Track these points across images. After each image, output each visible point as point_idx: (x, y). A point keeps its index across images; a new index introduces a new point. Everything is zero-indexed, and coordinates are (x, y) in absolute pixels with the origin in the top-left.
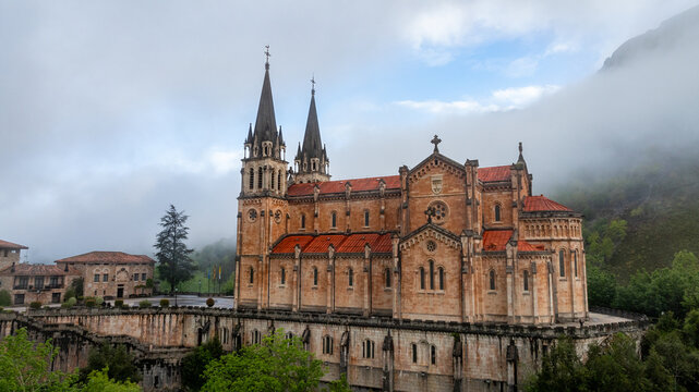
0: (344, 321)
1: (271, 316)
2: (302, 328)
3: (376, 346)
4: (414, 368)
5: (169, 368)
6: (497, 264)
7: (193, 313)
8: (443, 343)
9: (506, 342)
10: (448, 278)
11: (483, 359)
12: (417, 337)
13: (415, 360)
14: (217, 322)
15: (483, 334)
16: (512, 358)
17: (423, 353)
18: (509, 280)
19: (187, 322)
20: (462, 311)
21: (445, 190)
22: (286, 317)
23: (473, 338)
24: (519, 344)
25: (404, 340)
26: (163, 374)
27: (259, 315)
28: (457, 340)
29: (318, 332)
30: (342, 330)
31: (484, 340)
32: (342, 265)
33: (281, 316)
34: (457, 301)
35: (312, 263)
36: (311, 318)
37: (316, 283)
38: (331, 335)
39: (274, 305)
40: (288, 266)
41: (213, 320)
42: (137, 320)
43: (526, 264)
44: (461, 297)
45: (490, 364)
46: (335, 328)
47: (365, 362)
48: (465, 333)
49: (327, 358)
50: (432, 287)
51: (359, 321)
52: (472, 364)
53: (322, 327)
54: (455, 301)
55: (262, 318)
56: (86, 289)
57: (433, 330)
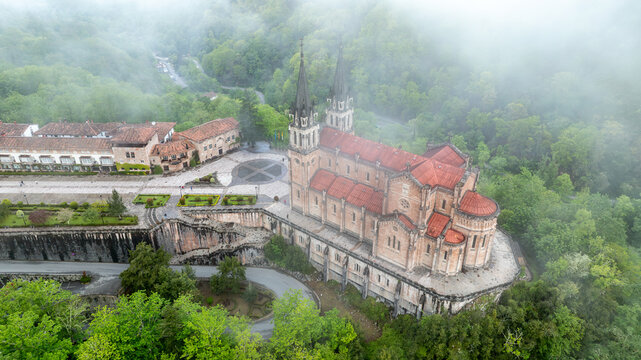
0: (346, 251)
1: (308, 233)
2: (324, 247)
3: (361, 268)
4: (378, 284)
5: (258, 250)
6: (432, 244)
7: (267, 214)
8: (393, 281)
9: (422, 293)
10: (402, 247)
11: (410, 294)
12: (381, 273)
13: (379, 281)
14: (281, 223)
15: (412, 285)
16: (423, 301)
17: (383, 280)
18: (435, 255)
19: (264, 217)
20: (407, 263)
21: (410, 195)
22: (316, 237)
23: (407, 285)
24: (427, 296)
25: (374, 272)
26: (255, 252)
27: (303, 230)
28: (399, 283)
29: (333, 250)
30: (344, 255)
31: (412, 288)
32: (350, 210)
33: (313, 236)
34: (405, 259)
35: (333, 202)
36: (329, 243)
37: (335, 212)
38: (339, 255)
41: (278, 222)
42: (237, 215)
43: (447, 248)
44: (407, 257)
45: (413, 298)
46: (341, 252)
47: (355, 272)
48: (404, 281)
49: (337, 262)
50: (394, 246)
51: (352, 254)
52: (405, 294)
53: (335, 249)
55: (304, 232)
56: (200, 156)
57: (389, 274)
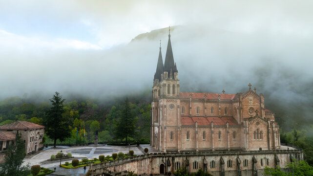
0: (236, 153)
1: (203, 154)
2: (218, 158)
3: (249, 162)
4: (262, 168)
7: (158, 157)
8: (271, 158)
9: (289, 155)
10: (264, 135)
11: (283, 161)
12: (263, 156)
13: (262, 165)
14: (173, 159)
15: (283, 153)
17: (264, 162)
19: (153, 162)
20: (269, 146)
21: (253, 103)
22: (211, 154)
23: (280, 155)
24: (292, 155)
25: (258, 158)
27: (197, 154)
28: (275, 156)
29: (226, 159)
30: (235, 157)
31: (283, 155)
32: (217, 130)
33: (209, 154)
35: (202, 130)
36: (222, 153)
37: (204, 138)
38: (231, 159)
39: (184, 149)
40: (191, 131)
41: (171, 159)
42: (136, 164)
45: (285, 163)
46: (233, 156)
47: (245, 168)
48: (278, 154)
49: (230, 169)
50: (258, 138)
51: (242, 153)
53: (227, 157)
54: (266, 143)
55: (199, 156)
56: (28, 147)
57: (268, 154)
